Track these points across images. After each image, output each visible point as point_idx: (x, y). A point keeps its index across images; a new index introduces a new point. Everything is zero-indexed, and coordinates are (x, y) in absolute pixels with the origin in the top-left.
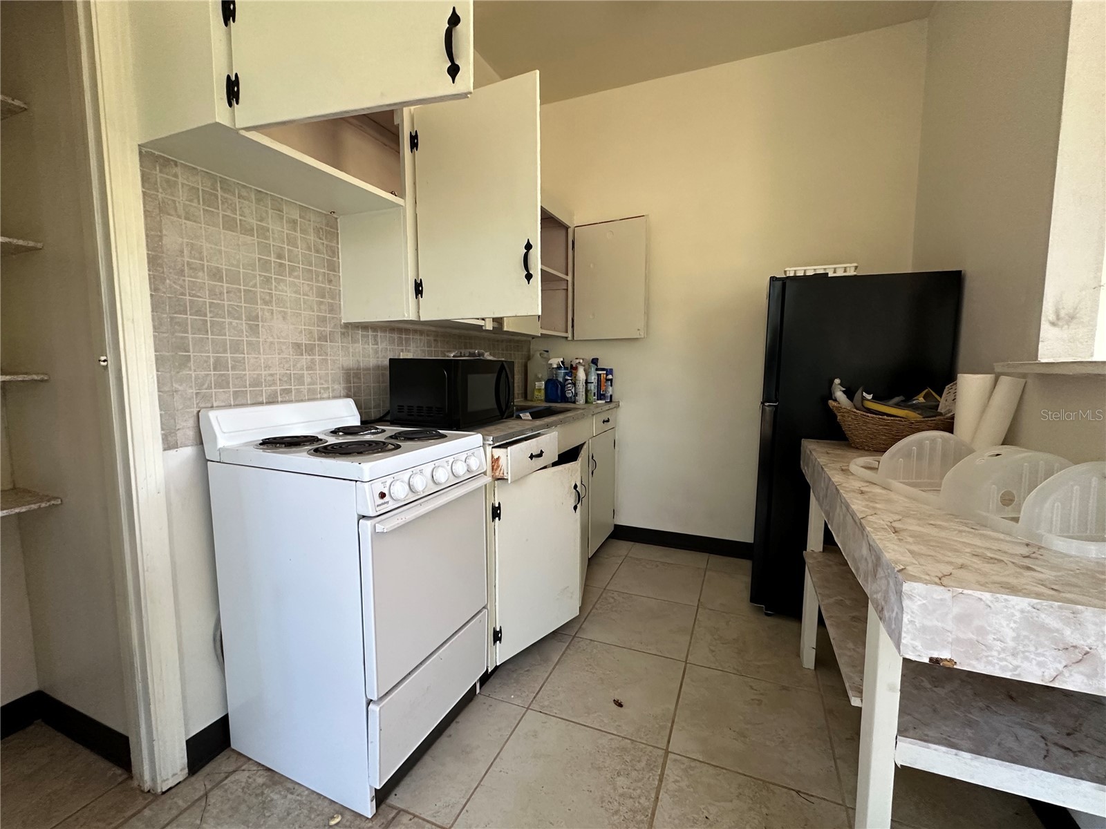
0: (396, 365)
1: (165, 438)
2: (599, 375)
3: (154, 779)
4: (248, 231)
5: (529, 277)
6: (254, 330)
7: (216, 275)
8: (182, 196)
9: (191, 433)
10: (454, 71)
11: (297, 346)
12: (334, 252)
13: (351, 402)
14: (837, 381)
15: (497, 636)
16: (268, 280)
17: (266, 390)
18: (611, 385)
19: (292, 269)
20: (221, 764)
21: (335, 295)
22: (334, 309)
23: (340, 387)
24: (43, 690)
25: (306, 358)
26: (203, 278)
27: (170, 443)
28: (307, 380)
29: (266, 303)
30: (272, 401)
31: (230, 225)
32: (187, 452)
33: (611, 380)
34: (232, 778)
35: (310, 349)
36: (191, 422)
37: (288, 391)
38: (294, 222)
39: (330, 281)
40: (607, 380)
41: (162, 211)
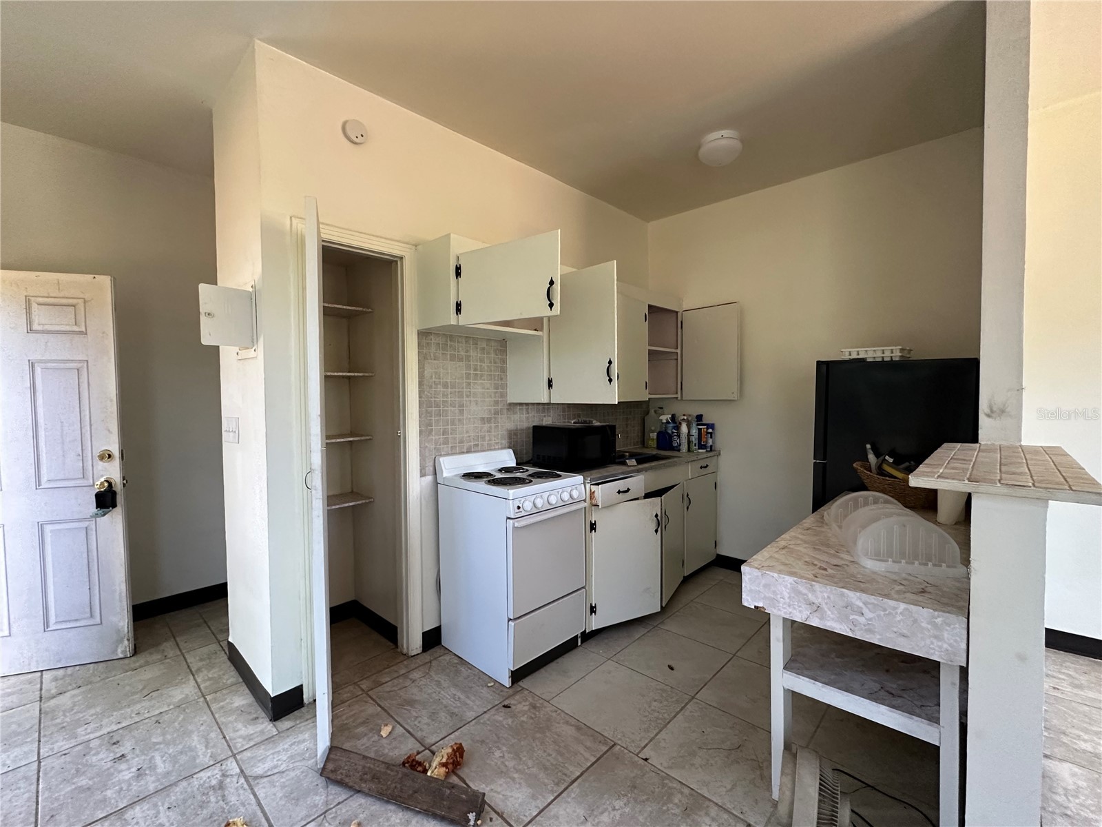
0: (537, 429)
1: (421, 472)
2: (700, 430)
3: (408, 648)
4: (461, 360)
5: (610, 380)
6: (461, 412)
7: (445, 386)
8: (433, 349)
9: (431, 469)
10: (551, 305)
11: (483, 419)
12: (504, 361)
13: (511, 451)
14: (868, 446)
15: (593, 610)
16: (469, 384)
17: (466, 445)
18: (711, 437)
19: (482, 375)
20: (436, 651)
21: (504, 386)
22: (503, 395)
23: (505, 442)
24: (357, 599)
25: (486, 426)
26: (440, 388)
27: (423, 475)
28: (487, 438)
29: (467, 396)
30: (468, 452)
31: (453, 358)
32: (429, 478)
33: (711, 433)
34: (442, 658)
35: (489, 420)
36: (432, 463)
37: (477, 445)
38: (484, 349)
39: (502, 379)
40: (708, 433)
41: (425, 358)
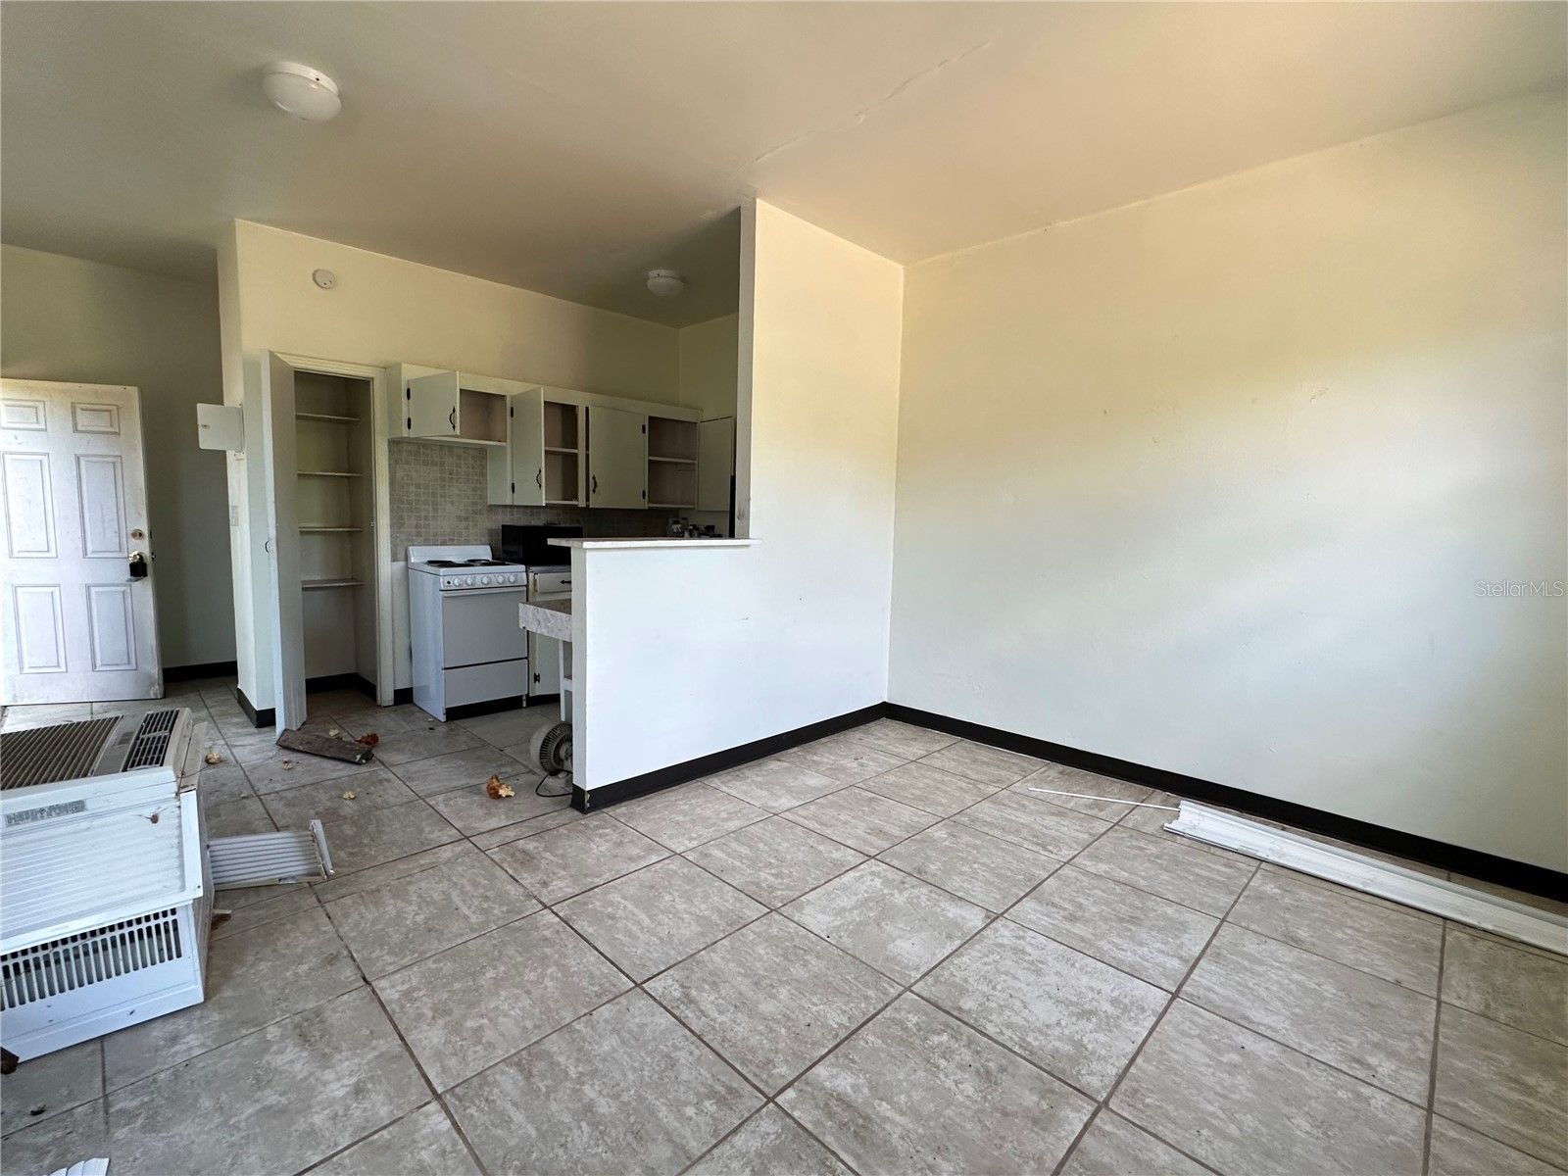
0: (507, 530)
1: (392, 557)
3: (382, 701)
4: (434, 464)
6: (435, 510)
7: (418, 486)
8: (405, 455)
9: (403, 556)
11: (459, 518)
12: (484, 467)
13: (488, 547)
15: (537, 678)
16: (444, 486)
17: (440, 539)
19: (457, 479)
20: (407, 704)
21: (484, 490)
22: (483, 497)
23: (485, 539)
25: (463, 524)
26: (412, 489)
27: (394, 559)
28: (464, 534)
29: (441, 496)
30: (444, 543)
31: (426, 463)
32: (402, 563)
35: (467, 519)
36: (404, 551)
37: (453, 540)
38: (460, 456)
39: (480, 483)
41: (396, 462)
